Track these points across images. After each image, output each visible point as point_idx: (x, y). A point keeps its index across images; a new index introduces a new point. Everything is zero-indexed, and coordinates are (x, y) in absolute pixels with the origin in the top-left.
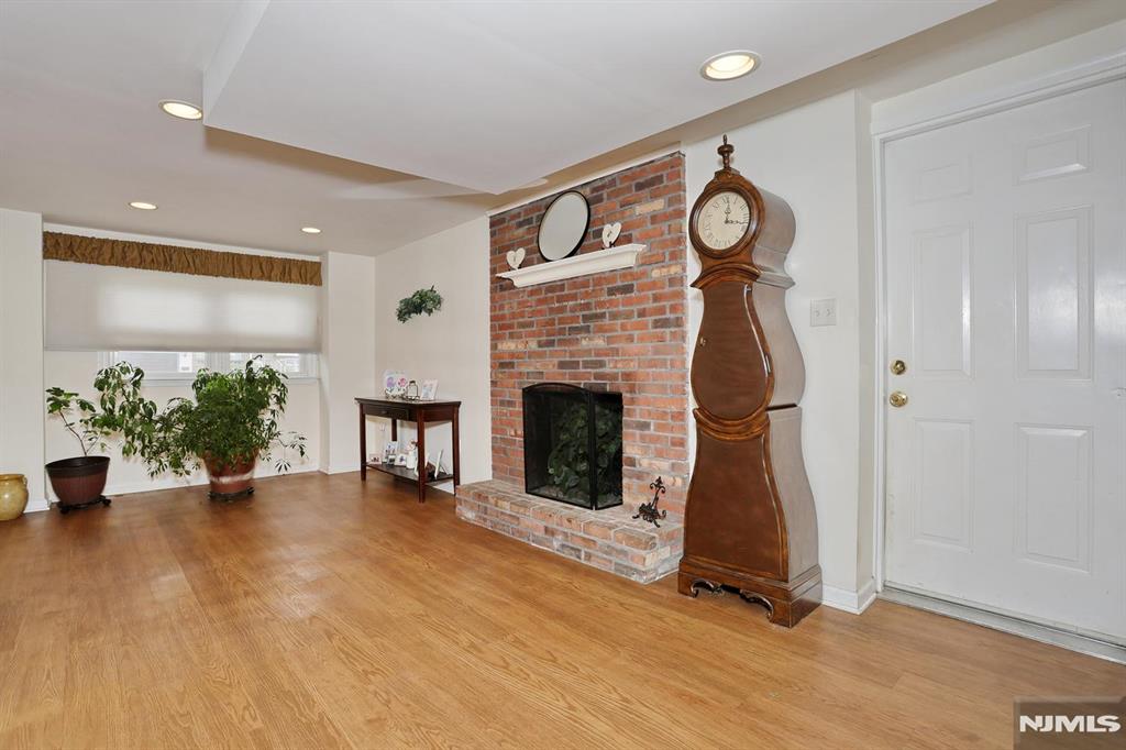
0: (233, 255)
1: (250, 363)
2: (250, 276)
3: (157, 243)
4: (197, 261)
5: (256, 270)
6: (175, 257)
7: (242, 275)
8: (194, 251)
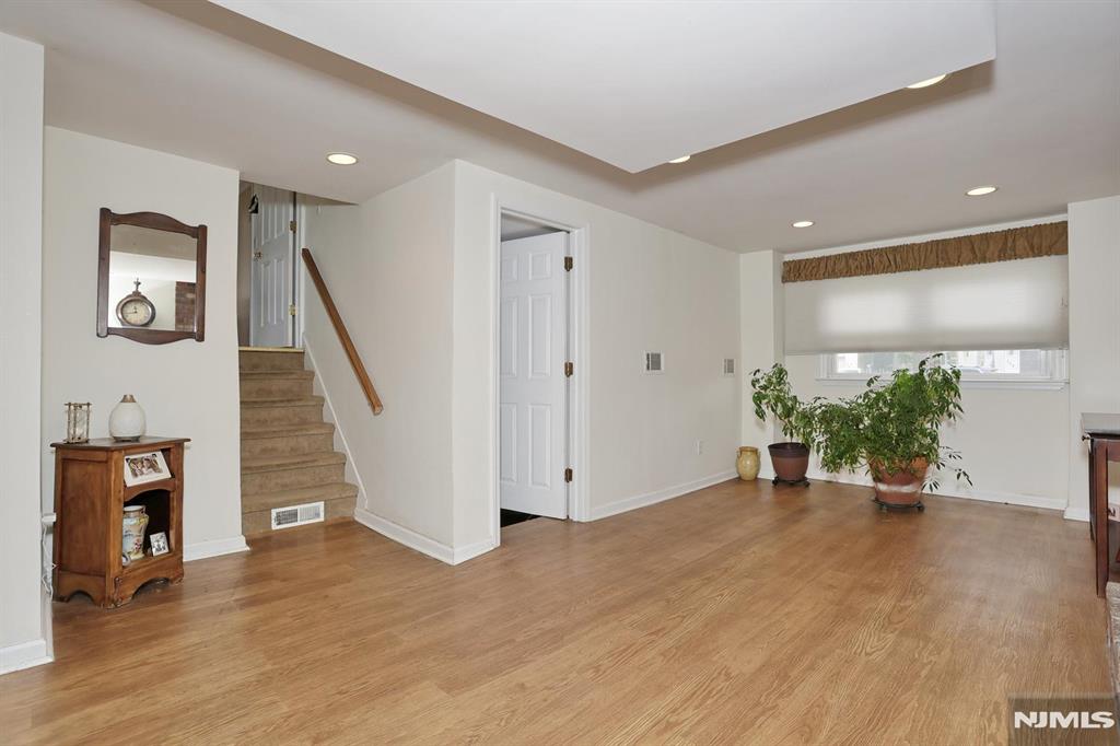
0: (938, 242)
1: (923, 363)
2: (959, 262)
3: (862, 249)
4: (898, 259)
5: (966, 253)
6: (876, 260)
7: (949, 263)
8: (894, 249)
